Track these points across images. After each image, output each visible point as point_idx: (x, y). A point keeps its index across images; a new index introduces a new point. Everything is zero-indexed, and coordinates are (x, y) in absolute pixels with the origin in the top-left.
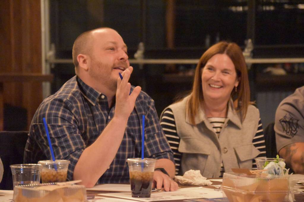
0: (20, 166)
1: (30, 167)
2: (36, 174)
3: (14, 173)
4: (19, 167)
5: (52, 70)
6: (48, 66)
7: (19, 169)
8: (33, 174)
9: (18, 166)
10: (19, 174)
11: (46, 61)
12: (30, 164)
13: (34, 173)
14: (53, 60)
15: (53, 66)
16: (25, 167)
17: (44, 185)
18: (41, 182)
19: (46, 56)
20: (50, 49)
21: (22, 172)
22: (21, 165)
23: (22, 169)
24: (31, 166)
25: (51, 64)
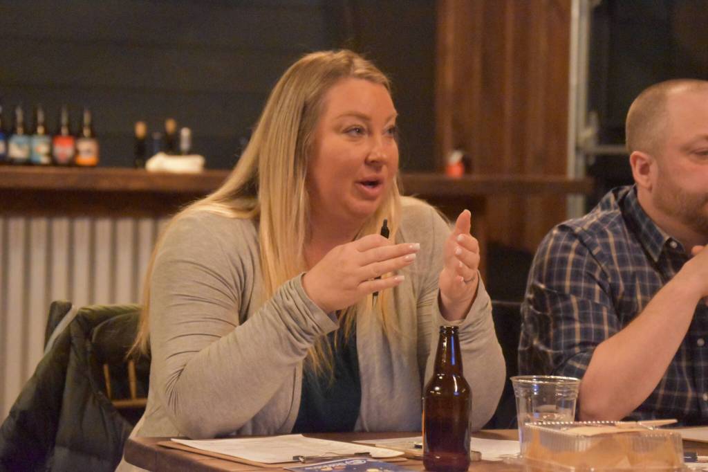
0: (531, 379)
1: (553, 383)
2: (567, 399)
3: (520, 393)
4: (529, 381)
5: (590, 170)
6: (581, 162)
7: (530, 386)
8: (559, 399)
9: (527, 379)
10: (530, 396)
11: (578, 149)
12: (553, 377)
13: (560, 396)
14: (593, 148)
15: (592, 161)
16: (541, 382)
17: (587, 425)
18: (577, 418)
19: (577, 138)
20: (587, 123)
21: (535, 393)
22: (535, 376)
23: (535, 385)
24: (555, 380)
25: (587, 156)
